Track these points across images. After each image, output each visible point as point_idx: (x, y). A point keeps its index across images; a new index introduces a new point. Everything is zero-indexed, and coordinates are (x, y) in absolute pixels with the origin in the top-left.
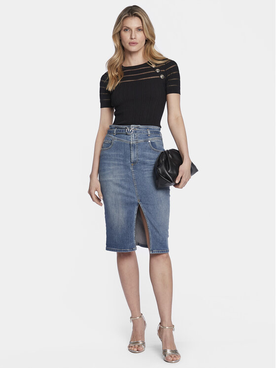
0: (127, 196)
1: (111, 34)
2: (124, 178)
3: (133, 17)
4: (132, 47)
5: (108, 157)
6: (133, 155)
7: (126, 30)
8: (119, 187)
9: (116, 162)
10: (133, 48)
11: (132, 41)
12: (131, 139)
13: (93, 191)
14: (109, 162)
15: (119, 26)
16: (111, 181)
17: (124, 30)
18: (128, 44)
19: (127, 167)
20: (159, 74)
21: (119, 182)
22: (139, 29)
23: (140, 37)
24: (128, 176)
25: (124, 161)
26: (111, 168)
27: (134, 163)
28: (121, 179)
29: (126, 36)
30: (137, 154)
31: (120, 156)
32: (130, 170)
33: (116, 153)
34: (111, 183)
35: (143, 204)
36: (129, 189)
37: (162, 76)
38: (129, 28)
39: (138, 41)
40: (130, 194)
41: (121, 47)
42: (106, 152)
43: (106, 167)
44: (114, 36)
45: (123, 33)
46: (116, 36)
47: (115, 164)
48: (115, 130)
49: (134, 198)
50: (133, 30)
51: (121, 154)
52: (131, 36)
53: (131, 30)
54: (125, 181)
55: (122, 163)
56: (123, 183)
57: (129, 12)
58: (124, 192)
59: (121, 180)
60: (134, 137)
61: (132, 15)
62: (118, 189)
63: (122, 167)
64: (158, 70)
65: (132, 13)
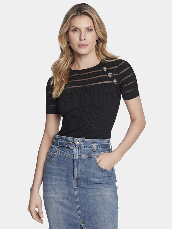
0: (70, 216)
1: (57, 35)
2: (66, 196)
3: (82, 16)
4: (81, 49)
5: (51, 171)
6: (76, 172)
7: (74, 30)
8: (61, 205)
9: (58, 178)
10: (82, 51)
11: (82, 42)
12: (75, 153)
13: (32, 208)
14: (51, 177)
15: (66, 26)
16: (53, 198)
17: (73, 31)
18: (76, 46)
19: (69, 184)
20: (112, 79)
21: (61, 200)
22: (89, 29)
23: (90, 38)
24: (70, 194)
25: (67, 177)
26: (53, 183)
27: (78, 180)
28: (64, 196)
29: (75, 37)
30: (80, 171)
31: (62, 171)
32: (73, 187)
33: (58, 167)
34: (52, 201)
35: (86, 226)
36: (71, 209)
37: (115, 81)
38: (77, 28)
39: (88, 43)
40: (72, 214)
41: (69, 50)
42: (48, 166)
43: (49, 182)
44: (60, 37)
45: (71, 33)
46: (63, 37)
47: (57, 180)
48: (59, 141)
49: (77, 219)
50: (83, 31)
51: (63, 168)
52: (80, 37)
53: (81, 31)
54: (67, 199)
55: (64, 179)
56: (65, 201)
57: (77, 11)
58: (67, 211)
59: (64, 198)
60: (77, 151)
61: (81, 14)
62: (60, 208)
63: (65, 183)
64: (110, 74)
65: (80, 11)
